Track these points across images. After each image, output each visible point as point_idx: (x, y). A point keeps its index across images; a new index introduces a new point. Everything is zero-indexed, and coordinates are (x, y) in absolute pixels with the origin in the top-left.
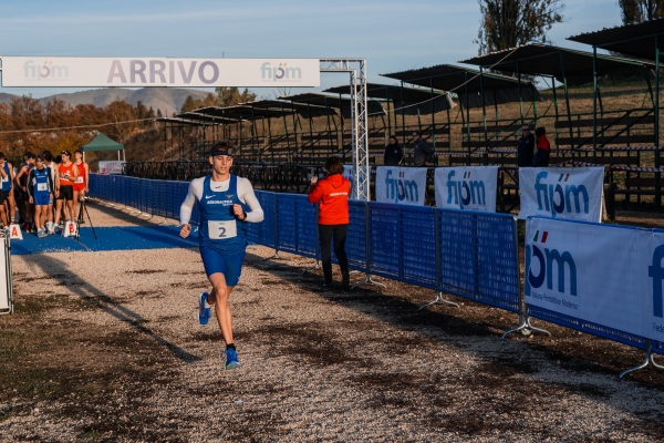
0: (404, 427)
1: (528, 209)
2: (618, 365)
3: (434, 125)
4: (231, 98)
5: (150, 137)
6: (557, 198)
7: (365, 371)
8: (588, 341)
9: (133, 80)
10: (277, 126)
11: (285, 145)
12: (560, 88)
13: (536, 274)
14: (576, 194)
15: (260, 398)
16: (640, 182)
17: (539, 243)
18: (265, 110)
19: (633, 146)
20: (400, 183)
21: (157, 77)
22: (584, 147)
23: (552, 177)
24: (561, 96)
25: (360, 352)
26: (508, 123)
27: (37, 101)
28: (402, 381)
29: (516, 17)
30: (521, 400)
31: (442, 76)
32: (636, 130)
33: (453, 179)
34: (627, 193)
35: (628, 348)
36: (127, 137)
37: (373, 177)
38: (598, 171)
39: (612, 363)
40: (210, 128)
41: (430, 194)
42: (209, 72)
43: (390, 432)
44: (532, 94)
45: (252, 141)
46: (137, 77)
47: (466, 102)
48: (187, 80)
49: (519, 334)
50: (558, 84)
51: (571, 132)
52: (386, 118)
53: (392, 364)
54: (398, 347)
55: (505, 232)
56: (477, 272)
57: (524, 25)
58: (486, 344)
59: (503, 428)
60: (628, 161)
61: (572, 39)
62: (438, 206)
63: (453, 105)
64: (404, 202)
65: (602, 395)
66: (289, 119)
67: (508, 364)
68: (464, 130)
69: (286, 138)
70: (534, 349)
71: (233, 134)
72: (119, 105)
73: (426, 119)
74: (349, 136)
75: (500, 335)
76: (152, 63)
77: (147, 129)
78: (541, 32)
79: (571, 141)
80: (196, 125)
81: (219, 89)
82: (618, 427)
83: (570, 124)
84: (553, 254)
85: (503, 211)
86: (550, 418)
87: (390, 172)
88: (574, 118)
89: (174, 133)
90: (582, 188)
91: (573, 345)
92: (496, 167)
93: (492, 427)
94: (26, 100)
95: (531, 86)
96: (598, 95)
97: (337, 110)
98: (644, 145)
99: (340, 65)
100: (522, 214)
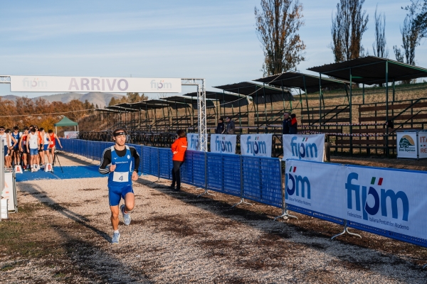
0: (224, 267)
1: (288, 155)
2: (330, 233)
3: (240, 113)
4: (135, 98)
5: (92, 119)
6: (301, 150)
7: (204, 239)
8: (316, 222)
9: (82, 89)
10: (159, 113)
11: (164, 123)
12: (304, 94)
13: (291, 188)
14: (311, 148)
15: (150, 254)
16: (343, 142)
17: (292, 173)
18: (153, 105)
19: (339, 123)
20: (223, 143)
21: (95, 87)
22: (316, 124)
23: (299, 139)
24: (304, 98)
25: (202, 229)
26: (277, 112)
27: (31, 100)
28: (223, 243)
29: (282, 58)
30: (282, 252)
31: (245, 88)
32: (341, 115)
33: (250, 140)
34: (336, 148)
35: (336, 225)
36: (80, 119)
37: (209, 140)
38: (322, 136)
39: (328, 232)
40: (124, 114)
41: (238, 148)
42: (123, 85)
43: (216, 270)
44: (289, 97)
45: (146, 121)
46: (85, 87)
47: (256, 101)
48: (112, 89)
49: (282, 218)
50: (303, 92)
51: (309, 117)
52: (216, 109)
53: (218, 235)
54: (221, 226)
55: (275, 167)
56: (261, 188)
57: (286, 62)
58: (266, 224)
59: (273, 266)
60: (337, 131)
61: (309, 69)
62: (242, 154)
63: (250, 102)
64: (225, 152)
65: (322, 248)
66: (166, 109)
67: (277, 234)
68: (256, 116)
69: (164, 119)
70: (290, 226)
71: (136, 117)
72: (75, 102)
73: (236, 110)
74: (197, 119)
75: (273, 219)
76: (93, 80)
77: (90, 115)
78: (294, 66)
79: (309, 121)
80: (117, 113)
81: (129, 94)
82: (330, 264)
83: (308, 112)
84: (299, 178)
85: (275, 156)
86: (297, 260)
87: (217, 137)
88: (310, 110)
89: (105, 117)
90: (314, 145)
91: (309, 224)
92: (272, 134)
93: (268, 266)
94: (24, 99)
95: (289, 93)
96: (322, 98)
97: (191, 105)
98: (344, 123)
99: (192, 82)
100: (284, 158)
